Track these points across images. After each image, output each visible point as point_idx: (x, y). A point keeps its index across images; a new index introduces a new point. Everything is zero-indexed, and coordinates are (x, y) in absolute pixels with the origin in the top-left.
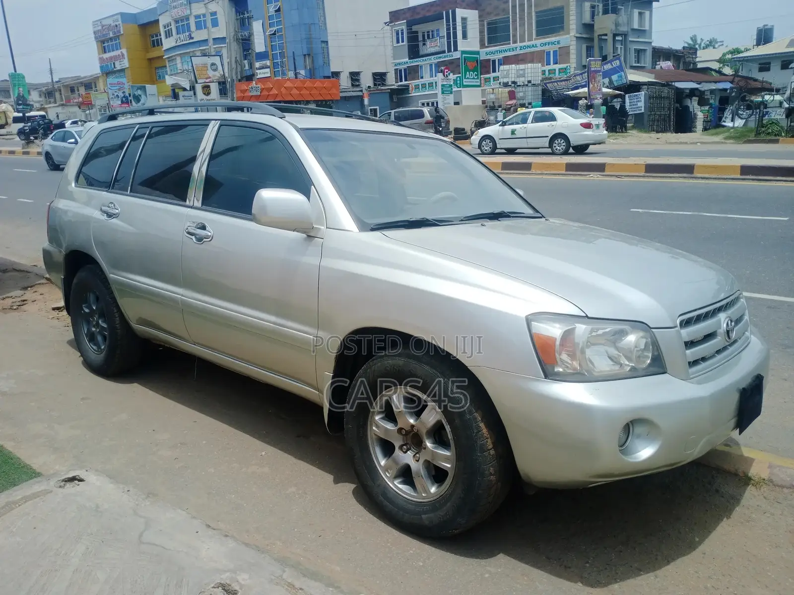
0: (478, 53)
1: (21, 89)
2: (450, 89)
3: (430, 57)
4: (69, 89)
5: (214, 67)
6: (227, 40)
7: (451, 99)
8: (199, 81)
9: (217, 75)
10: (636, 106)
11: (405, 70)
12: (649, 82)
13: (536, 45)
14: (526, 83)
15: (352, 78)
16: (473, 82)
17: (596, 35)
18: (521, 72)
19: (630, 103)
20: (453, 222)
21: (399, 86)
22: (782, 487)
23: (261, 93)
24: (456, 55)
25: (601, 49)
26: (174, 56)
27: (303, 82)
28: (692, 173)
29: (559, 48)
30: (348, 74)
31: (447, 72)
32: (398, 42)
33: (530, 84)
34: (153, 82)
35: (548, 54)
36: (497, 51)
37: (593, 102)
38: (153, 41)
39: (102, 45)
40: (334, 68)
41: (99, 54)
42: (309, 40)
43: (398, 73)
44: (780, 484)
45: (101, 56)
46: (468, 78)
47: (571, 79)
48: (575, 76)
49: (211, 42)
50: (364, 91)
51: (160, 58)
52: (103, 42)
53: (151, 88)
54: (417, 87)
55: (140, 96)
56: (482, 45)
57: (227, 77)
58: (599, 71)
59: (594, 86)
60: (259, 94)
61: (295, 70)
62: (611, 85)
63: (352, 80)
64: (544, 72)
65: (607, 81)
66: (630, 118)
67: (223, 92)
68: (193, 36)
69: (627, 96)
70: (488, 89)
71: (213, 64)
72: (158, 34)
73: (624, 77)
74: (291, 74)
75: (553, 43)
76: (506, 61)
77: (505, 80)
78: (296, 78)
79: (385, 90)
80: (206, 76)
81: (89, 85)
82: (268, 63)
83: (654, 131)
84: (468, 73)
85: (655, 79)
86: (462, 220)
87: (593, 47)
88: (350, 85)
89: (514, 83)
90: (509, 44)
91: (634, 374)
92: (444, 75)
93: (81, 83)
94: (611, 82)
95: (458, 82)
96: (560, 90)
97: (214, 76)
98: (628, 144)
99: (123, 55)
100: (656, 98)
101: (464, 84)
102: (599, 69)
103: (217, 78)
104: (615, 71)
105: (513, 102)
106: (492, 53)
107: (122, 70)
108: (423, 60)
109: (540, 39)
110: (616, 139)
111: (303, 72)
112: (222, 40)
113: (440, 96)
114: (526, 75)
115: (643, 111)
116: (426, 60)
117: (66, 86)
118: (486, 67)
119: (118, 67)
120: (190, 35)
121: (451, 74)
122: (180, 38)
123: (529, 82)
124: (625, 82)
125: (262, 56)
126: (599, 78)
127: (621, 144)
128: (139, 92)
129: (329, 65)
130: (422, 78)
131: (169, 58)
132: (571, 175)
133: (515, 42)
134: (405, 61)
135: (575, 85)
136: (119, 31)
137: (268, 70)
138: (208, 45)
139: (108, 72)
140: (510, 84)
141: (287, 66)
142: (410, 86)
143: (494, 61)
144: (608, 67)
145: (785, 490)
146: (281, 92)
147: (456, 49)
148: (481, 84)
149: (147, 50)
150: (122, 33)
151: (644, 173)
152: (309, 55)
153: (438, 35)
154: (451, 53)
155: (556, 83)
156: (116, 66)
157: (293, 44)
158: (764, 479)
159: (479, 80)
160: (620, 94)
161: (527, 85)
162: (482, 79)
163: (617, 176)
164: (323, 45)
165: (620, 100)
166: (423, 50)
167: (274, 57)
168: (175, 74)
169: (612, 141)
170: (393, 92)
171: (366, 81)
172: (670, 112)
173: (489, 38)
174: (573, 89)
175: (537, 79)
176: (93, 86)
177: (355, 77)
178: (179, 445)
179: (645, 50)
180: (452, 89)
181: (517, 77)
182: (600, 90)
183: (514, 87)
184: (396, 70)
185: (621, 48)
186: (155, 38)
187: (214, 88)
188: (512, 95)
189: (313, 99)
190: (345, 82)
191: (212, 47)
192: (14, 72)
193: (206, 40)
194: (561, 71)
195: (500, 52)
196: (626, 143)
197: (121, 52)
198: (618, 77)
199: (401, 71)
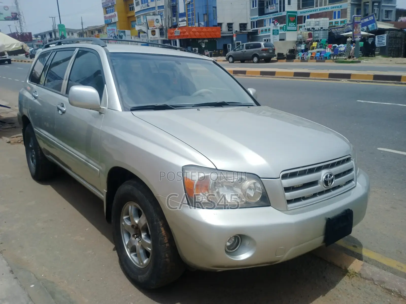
0: (296, 12)
1: (63, 32)
2: (277, 32)
3: (270, 15)
4: (91, 32)
5: (157, 21)
6: (165, 7)
7: (278, 37)
8: (150, 28)
9: (158, 25)
10: (381, 42)
11: (256, 22)
12: (390, 29)
13: (328, 8)
14: (320, 29)
15: (228, 26)
16: (292, 28)
17: (362, 2)
18: (317, 23)
19: (378, 40)
20: (185, 107)
21: (253, 30)
22: (366, 279)
23: (180, 34)
24: (284, 14)
25: (365, 10)
26: (140, 15)
27: (202, 29)
28: (400, 81)
29: (341, 10)
30: (226, 24)
31: (276, 23)
32: (253, 7)
33: (322, 29)
34: (129, 29)
35: (335, 13)
36: (307, 11)
37: (355, 39)
38: (130, 8)
39: (105, 10)
40: (219, 21)
41: (104, 14)
42: (207, 6)
43: (252, 23)
44: (364, 277)
45: (105, 15)
46: (290, 26)
47: (345, 27)
48: (347, 25)
49: (157, 8)
50: (234, 33)
51: (134, 16)
52: (106, 8)
53: (128, 32)
54: (262, 31)
55: (122, 36)
56: (299, 8)
57: (164, 26)
58: (360, 23)
59: (356, 30)
60: (179, 35)
61: (199, 22)
62: (368, 31)
63: (229, 27)
64: (331, 23)
65: (365, 28)
66: (377, 49)
67: (162, 34)
68: (149, 5)
69: (376, 36)
70: (299, 32)
71: (157, 19)
72: (132, 4)
73: (375, 26)
74: (197, 24)
75: (338, 7)
76: (311, 17)
77: (308, 27)
78: (199, 26)
79: (245, 32)
80: (153, 26)
81: (100, 30)
82: (185, 18)
83: (391, 56)
84: (290, 23)
85: (394, 27)
86: (193, 106)
87: (360, 9)
88: (227, 30)
89: (313, 28)
90: (314, 7)
91: (248, 205)
92: (274, 24)
93: (96, 29)
94: (368, 28)
95: (284, 28)
96: (339, 32)
97: (157, 25)
98: (373, 63)
99: (115, 15)
100: (394, 37)
101: (288, 29)
102: (360, 21)
103: (158, 26)
104: (370, 22)
105: (311, 39)
106: (304, 12)
107: (115, 23)
108: (266, 17)
109: (330, 5)
110: (367, 60)
111: (203, 23)
112: (162, 7)
113: (272, 36)
114: (320, 25)
115: (385, 45)
116: (267, 16)
117: (89, 31)
118: (300, 20)
119: (113, 21)
120: (148, 4)
121: (279, 24)
122: (143, 6)
123: (322, 28)
124: (376, 29)
125: (182, 15)
126: (360, 26)
127: (370, 63)
128: (122, 34)
129: (216, 19)
130: (265, 26)
131: (137, 16)
132: (331, 80)
133: (317, 6)
134: (257, 17)
135: (347, 30)
136: (114, 3)
137: (185, 22)
138: (155, 10)
139: (108, 24)
140: (311, 29)
141: (195, 20)
142: (259, 30)
143: (305, 17)
144: (366, 20)
145: (367, 281)
146: (190, 34)
147: (284, 10)
148: (297, 29)
149: (127, 13)
150: (115, 4)
151: (372, 80)
152: (206, 14)
153: (275, 2)
154: (281, 13)
155: (336, 29)
156: (112, 21)
157: (199, 9)
158: (356, 273)
159: (296, 27)
160: (373, 35)
161: (320, 30)
162: (298, 26)
163: (356, 81)
164: (214, 9)
165: (372, 38)
166: (267, 11)
167: (189, 15)
168: (140, 25)
169: (364, 61)
170: (249, 34)
171: (236, 28)
172: (402, 46)
173: (302, 4)
174: (346, 32)
175: (326, 27)
176: (102, 31)
177: (230, 26)
178: (49, 221)
179: (391, 11)
180: (278, 32)
181: (315, 25)
182: (360, 33)
183: (313, 31)
184: (252, 22)
185: (377, 10)
186: (131, 6)
187: (157, 32)
188: (310, 35)
189: (206, 37)
190: (225, 28)
191: (157, 10)
192: (60, 23)
193: (154, 8)
194: (342, 22)
195: (309, 12)
196: (373, 62)
197: (115, 14)
198: (372, 26)
199: (254, 22)
